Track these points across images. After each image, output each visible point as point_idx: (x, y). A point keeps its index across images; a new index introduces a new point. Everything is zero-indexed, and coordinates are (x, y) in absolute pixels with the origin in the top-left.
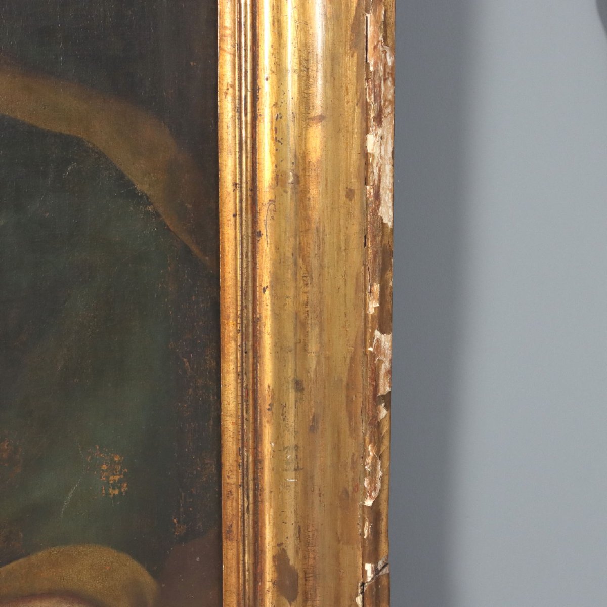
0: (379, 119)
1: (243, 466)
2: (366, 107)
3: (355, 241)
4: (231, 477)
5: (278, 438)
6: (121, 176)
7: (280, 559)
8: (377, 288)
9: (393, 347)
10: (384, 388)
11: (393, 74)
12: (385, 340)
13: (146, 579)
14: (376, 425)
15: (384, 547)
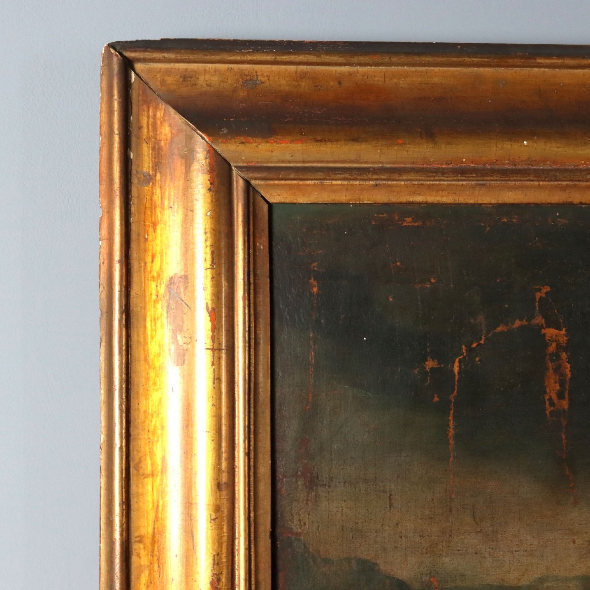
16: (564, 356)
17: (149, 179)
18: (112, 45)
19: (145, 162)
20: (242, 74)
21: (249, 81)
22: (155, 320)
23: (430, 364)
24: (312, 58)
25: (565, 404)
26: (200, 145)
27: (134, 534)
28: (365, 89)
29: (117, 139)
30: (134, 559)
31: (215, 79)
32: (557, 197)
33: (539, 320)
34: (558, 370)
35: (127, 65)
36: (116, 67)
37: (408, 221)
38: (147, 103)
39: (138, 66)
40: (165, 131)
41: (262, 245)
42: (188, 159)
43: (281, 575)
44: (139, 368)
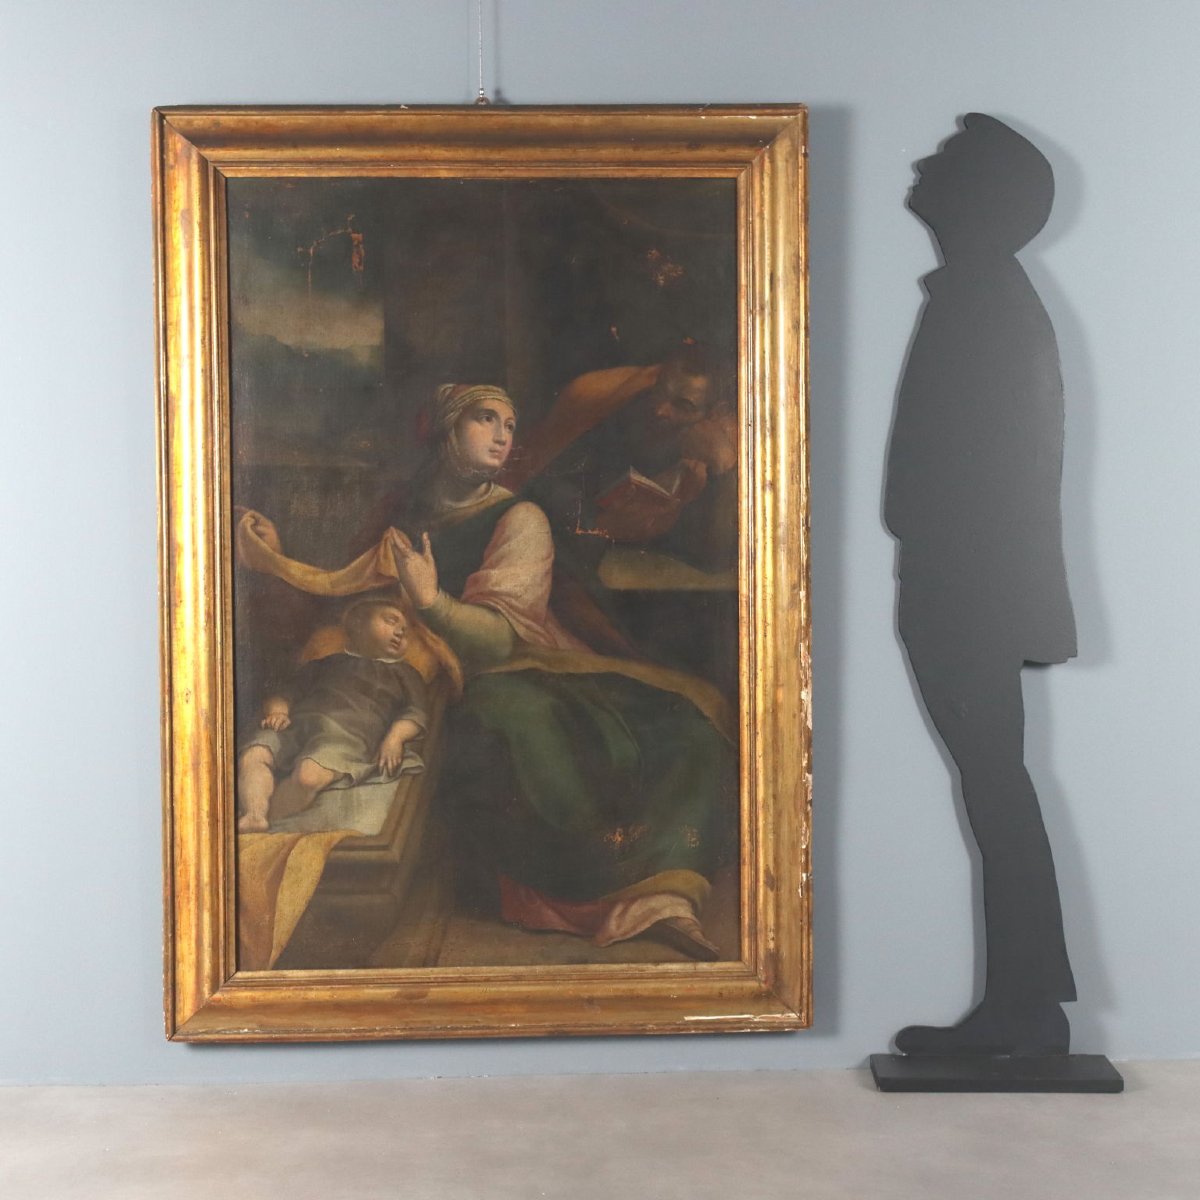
0: (806, 686)
1: (751, 833)
2: (801, 680)
3: (797, 736)
4: (746, 838)
5: (765, 819)
6: (697, 709)
7: (767, 871)
8: (806, 755)
9: (813, 780)
10: (810, 798)
11: (811, 666)
12: (810, 777)
13: (707, 884)
14: (807, 814)
15: (810, 868)
16: (361, 246)
17: (172, 167)
18: (156, 108)
19: (170, 159)
20: (214, 120)
21: (217, 124)
22: (176, 228)
23: (299, 250)
24: (243, 112)
25: (362, 268)
26: (194, 151)
27: (169, 321)
28: (268, 125)
29: (158, 150)
30: (169, 332)
31: (201, 123)
32: (355, 174)
33: (350, 230)
34: (358, 253)
35: (162, 117)
36: (157, 118)
37: (289, 186)
38: (171, 133)
39: (167, 118)
40: (179, 146)
41: (223, 196)
42: (189, 158)
43: (233, 342)
44: (169, 251)
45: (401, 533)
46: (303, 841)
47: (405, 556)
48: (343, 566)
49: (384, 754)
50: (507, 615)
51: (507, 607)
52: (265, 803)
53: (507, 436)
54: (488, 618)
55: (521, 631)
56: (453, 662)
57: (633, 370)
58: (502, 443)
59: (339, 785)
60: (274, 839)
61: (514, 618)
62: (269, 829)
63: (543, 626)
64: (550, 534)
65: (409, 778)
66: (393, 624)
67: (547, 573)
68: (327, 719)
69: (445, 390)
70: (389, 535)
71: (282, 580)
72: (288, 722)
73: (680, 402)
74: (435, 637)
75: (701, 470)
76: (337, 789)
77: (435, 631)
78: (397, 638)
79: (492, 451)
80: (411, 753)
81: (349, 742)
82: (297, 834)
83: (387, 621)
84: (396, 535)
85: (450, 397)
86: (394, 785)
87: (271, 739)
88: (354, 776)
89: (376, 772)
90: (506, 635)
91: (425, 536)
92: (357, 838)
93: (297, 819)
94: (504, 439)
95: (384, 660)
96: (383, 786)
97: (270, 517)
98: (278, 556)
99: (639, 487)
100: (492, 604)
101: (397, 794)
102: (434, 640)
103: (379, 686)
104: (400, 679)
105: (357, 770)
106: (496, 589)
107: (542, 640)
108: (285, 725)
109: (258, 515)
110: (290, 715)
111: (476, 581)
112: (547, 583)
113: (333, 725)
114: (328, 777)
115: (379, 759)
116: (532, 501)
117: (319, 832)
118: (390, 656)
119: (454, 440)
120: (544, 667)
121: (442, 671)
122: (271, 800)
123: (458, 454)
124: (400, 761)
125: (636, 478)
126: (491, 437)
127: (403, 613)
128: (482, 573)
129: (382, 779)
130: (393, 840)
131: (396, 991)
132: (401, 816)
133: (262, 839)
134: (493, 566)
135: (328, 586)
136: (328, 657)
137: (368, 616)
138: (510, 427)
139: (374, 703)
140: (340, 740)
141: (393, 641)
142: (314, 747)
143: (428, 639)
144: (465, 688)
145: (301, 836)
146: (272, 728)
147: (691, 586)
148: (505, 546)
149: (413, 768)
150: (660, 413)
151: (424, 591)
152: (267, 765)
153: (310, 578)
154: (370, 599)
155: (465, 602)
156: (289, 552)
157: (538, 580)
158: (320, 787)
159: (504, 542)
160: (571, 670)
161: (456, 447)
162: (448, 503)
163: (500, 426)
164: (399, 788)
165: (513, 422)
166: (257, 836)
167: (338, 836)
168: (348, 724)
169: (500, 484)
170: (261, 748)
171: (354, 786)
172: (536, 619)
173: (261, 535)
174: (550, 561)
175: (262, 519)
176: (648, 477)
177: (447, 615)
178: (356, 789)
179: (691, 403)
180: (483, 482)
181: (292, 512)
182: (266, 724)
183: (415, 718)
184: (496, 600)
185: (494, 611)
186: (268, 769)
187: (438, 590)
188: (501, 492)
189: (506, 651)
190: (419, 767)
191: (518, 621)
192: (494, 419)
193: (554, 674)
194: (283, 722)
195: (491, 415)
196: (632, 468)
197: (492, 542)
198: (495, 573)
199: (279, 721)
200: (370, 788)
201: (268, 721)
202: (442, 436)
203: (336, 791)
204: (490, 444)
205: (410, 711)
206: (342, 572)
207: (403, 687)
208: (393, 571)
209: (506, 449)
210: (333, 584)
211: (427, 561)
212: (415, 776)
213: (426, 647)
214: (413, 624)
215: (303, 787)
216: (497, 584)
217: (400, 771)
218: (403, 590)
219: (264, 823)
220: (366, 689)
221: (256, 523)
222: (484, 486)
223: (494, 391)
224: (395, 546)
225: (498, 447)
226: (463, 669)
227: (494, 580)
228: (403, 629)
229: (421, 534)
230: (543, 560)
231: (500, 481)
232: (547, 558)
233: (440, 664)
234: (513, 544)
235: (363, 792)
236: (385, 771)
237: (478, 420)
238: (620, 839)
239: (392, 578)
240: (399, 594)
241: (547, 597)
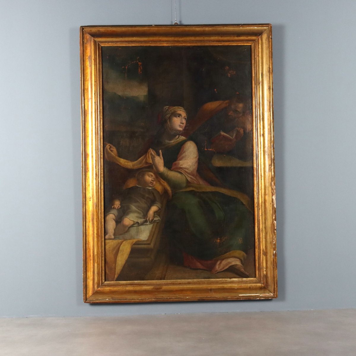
0: (274, 195)
1: (258, 239)
2: (272, 193)
3: (271, 209)
4: (257, 240)
5: (262, 235)
6: (242, 202)
7: (263, 250)
8: (274, 215)
9: (276, 223)
10: (275, 228)
11: (275, 189)
12: (275, 222)
13: (245, 254)
14: (275, 233)
15: (276, 249)
16: (141, 66)
17: (86, 43)
18: (81, 26)
19: (85, 41)
20: (98, 30)
21: (99, 31)
22: (87, 61)
23: (123, 67)
24: (107, 27)
25: (141, 72)
26: (92, 38)
27: (85, 88)
28: (114, 31)
29: (82, 38)
30: (85, 91)
31: (94, 31)
32: (140, 45)
33: (138, 61)
34: (140, 68)
35: (83, 29)
36: (81, 29)
37: (120, 49)
38: (86, 34)
39: (85, 29)
40: (88, 37)
41: (100, 52)
42: (91, 41)
43: (104, 94)
44: (85, 67)
45: (153, 150)
46: (124, 242)
47: (154, 157)
48: (136, 160)
49: (148, 216)
50: (184, 174)
51: (184, 172)
52: (113, 231)
53: (184, 121)
54: (179, 175)
55: (189, 179)
56: (169, 188)
57: (221, 102)
58: (183, 124)
59: (135, 226)
60: (116, 242)
61: (187, 175)
62: (114, 239)
63: (196, 177)
64: (197, 150)
65: (156, 224)
66: (151, 177)
67: (196, 162)
68: (131, 205)
69: (166, 108)
70: (150, 151)
71: (118, 164)
72: (120, 207)
73: (236, 111)
74: (163, 181)
75: (242, 131)
76: (135, 227)
77: (164, 179)
78: (152, 181)
79: (180, 126)
80: (156, 216)
81: (138, 213)
82: (123, 240)
83: (149, 177)
84: (152, 151)
85: (167, 110)
86: (151, 225)
87: (115, 212)
88: (139, 223)
89: (146, 221)
90: (184, 180)
91: (160, 151)
92: (141, 241)
93: (123, 235)
94: (183, 122)
95: (149, 188)
96: (149, 226)
97: (114, 146)
98: (117, 157)
99: (224, 136)
100: (180, 171)
101: (152, 228)
102: (163, 182)
103: (147, 196)
104: (153, 193)
105: (140, 221)
106: (181, 166)
107: (195, 182)
108: (119, 207)
109: (111, 145)
110: (121, 205)
111: (175, 164)
112: (196, 165)
113: (133, 207)
114: (132, 223)
115: (147, 217)
116: (192, 140)
117: (129, 239)
118: (150, 187)
119: (169, 123)
120: (196, 190)
121: (165, 191)
122: (115, 230)
123: (170, 127)
124: (153, 218)
125: (222, 133)
126: (179, 122)
127: (154, 174)
128: (177, 162)
129: (148, 223)
130: (151, 242)
131: (152, 287)
132: (154, 235)
133: (112, 241)
134: (180, 160)
135: (132, 166)
136: (132, 187)
137: (143, 175)
138: (185, 119)
139: (145, 201)
140: (135, 212)
141: (151, 182)
142: (128, 214)
143: (161, 181)
144: (173, 196)
145: (124, 241)
146: (115, 209)
147: (239, 165)
148: (184, 154)
149: (157, 220)
150: (229, 114)
151: (160, 167)
152: (113, 219)
153: (126, 164)
154: (144, 170)
155: (172, 170)
156: (120, 156)
157: (194, 164)
158: (129, 226)
159: (184, 153)
160: (204, 190)
161: (169, 125)
162: (167, 141)
163: (182, 119)
164: (153, 226)
165: (186, 117)
166: (111, 241)
167: (135, 241)
168: (138, 207)
169: (182, 136)
170: (112, 214)
171: (139, 226)
172: (193, 175)
173: (112, 151)
174: (197, 158)
175: (112, 146)
176: (226, 133)
177: (167, 175)
178: (140, 227)
179: (238, 111)
180: (177, 135)
181: (121, 144)
182: (113, 207)
183: (158, 205)
184: (181, 170)
185: (181, 173)
186: (114, 220)
187: (164, 167)
188: (182, 138)
189: (185, 185)
190: (159, 220)
191: (188, 176)
192: (180, 116)
193: (199, 192)
194: (119, 206)
195: (179, 115)
196: (221, 131)
197: (180, 153)
198: (181, 162)
199: (117, 206)
200: (144, 226)
201: (114, 206)
202: (166, 121)
203: (134, 227)
204: (179, 123)
205: (156, 203)
206: (136, 162)
207: (154, 196)
208: (151, 161)
209: (184, 125)
210: (133, 165)
211: (161, 158)
212: (158, 223)
213: (161, 184)
214: (157, 177)
215: (125, 226)
216: (182, 165)
217: (153, 221)
218: (154, 167)
219: (113, 237)
220: (143, 197)
221: (110, 147)
222: (177, 136)
223: (180, 108)
224: (151, 154)
225: (182, 125)
226: (172, 190)
227: (181, 164)
228: (154, 179)
229: (159, 151)
230: (195, 158)
231: (182, 135)
232: (196, 157)
233: (165, 189)
234: (186, 153)
235: (142, 227)
236: (149, 221)
237: (176, 117)
238: (219, 241)
239: (151, 163)
240: (153, 168)
241: (196, 169)
